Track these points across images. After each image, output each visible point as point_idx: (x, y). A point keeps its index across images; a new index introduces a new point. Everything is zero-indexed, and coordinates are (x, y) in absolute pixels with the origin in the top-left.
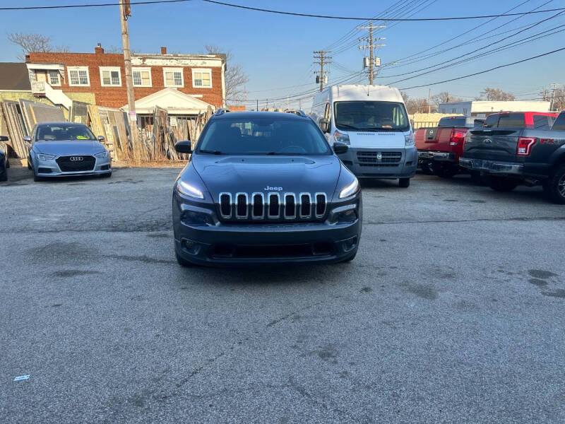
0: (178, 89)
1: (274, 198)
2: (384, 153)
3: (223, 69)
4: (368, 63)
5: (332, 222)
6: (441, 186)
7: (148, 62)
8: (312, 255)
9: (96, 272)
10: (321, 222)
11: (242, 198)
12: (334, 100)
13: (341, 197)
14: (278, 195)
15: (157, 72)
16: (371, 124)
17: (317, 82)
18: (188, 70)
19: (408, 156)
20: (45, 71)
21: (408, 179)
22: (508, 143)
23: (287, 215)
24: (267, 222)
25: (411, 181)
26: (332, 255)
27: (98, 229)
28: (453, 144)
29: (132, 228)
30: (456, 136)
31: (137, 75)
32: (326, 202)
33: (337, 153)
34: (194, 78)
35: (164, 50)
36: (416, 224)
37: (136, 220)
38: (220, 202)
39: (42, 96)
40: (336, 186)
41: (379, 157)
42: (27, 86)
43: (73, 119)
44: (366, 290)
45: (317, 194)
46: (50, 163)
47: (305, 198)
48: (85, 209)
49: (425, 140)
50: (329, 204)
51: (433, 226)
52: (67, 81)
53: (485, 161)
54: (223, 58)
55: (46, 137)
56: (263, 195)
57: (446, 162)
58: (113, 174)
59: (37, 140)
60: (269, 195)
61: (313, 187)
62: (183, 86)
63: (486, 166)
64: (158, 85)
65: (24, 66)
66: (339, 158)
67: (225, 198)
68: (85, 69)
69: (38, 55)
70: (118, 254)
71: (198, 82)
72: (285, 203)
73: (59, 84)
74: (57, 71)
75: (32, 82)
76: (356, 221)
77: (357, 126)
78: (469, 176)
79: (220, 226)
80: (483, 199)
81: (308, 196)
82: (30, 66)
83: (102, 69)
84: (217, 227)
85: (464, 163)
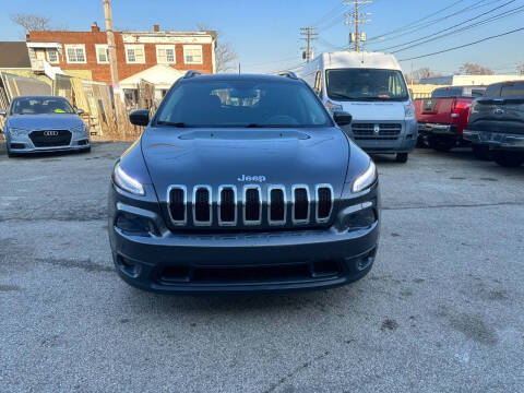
0: (170, 65)
1: (252, 194)
2: (382, 125)
3: (213, 45)
4: (353, 38)
5: (341, 229)
6: (441, 161)
7: (142, 40)
8: (311, 278)
9: (16, 288)
10: (324, 228)
11: (202, 194)
12: (325, 68)
13: (355, 189)
14: (259, 189)
15: (150, 49)
16: (366, 93)
17: (304, 57)
18: (179, 47)
19: (408, 128)
20: (44, 49)
21: (406, 154)
22: (519, 113)
23: (272, 219)
24: (241, 230)
25: (410, 156)
26: (340, 277)
27: (52, 217)
28: (454, 115)
29: (90, 215)
30: (458, 106)
31: (131, 52)
32: (333, 198)
33: (339, 125)
34: (185, 55)
35: (157, 28)
36: (428, 210)
37: (99, 205)
38: (168, 201)
39: (42, 73)
40: (346, 173)
41: (377, 129)
42: (27, 64)
43: (57, 92)
44: (389, 324)
45: (318, 187)
46: (23, 138)
47: (301, 193)
48: (46, 191)
49: (422, 111)
50: (337, 202)
51: (448, 212)
52: (65, 58)
53: (494, 134)
54: (214, 35)
55: (24, 111)
56: (235, 189)
57: (446, 134)
58: (92, 149)
59: (11, 114)
60: (245, 189)
61: (312, 175)
62: (175, 62)
63: (495, 139)
64: (151, 61)
65: (24, 44)
66: (344, 131)
67: (177, 194)
68: (82, 47)
69: (39, 34)
70: (57, 256)
71: (190, 58)
72: (269, 201)
73: (57, 62)
74: (55, 49)
75: (32, 60)
76: (374, 225)
77: (350, 95)
78: (470, 149)
79: (170, 237)
80: (493, 176)
81: (304, 190)
82: (29, 45)
83: (98, 47)
84: (165, 239)
85: (468, 136)
